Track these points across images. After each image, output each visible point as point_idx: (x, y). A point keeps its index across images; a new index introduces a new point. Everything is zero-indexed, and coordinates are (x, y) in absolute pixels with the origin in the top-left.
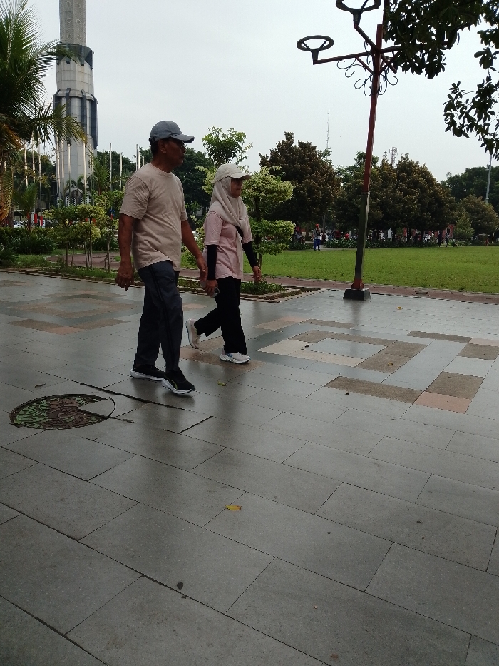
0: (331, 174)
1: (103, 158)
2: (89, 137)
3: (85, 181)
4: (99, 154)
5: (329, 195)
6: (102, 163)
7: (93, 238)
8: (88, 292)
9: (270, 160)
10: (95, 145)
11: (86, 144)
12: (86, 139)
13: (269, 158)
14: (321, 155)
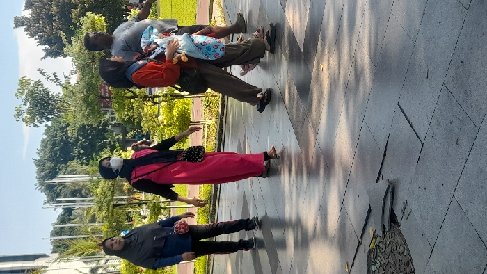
4: (55, 251)
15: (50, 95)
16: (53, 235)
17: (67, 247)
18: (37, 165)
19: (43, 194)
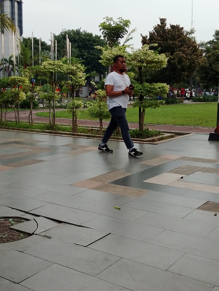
0: (195, 47)
1: (27, 42)
2: (17, 28)
3: (14, 59)
4: (24, 39)
5: (194, 62)
6: (26, 46)
7: (20, 100)
8: (17, 140)
9: (149, 39)
10: (21, 33)
11: (15, 32)
12: (15, 29)
13: (148, 37)
14: (188, 33)
16: (34, 39)
18: (77, 30)
19: (60, 33)
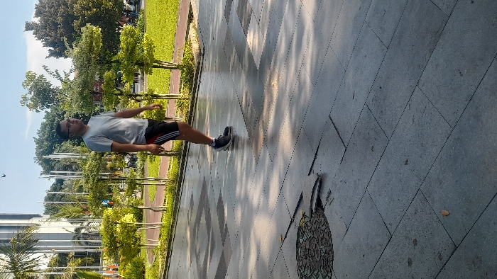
4: (47, 212)
13: (51, 48)
15: (52, 87)
16: (46, 200)
17: (57, 210)
18: (37, 143)
19: (40, 166)
